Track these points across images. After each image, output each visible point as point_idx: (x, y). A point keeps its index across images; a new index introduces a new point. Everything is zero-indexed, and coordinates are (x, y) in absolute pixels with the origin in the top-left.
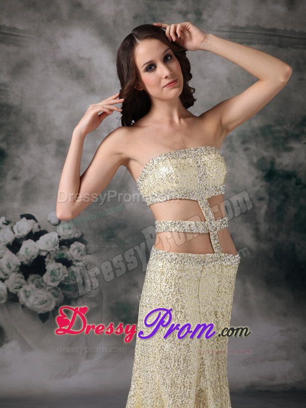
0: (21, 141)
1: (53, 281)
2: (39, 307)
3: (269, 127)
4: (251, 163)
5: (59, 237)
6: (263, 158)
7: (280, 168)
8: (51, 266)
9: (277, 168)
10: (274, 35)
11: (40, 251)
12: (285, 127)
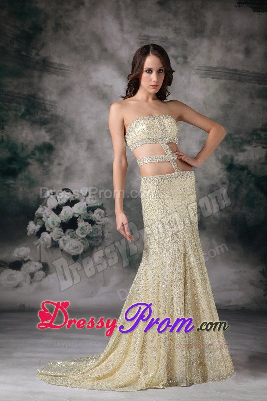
0: (64, 139)
1: (82, 234)
2: (73, 251)
3: (231, 135)
4: (218, 159)
5: (87, 205)
6: (226, 156)
7: (237, 163)
8: (81, 224)
9: (235, 163)
10: (236, 74)
11: (74, 213)
12: (241, 135)
